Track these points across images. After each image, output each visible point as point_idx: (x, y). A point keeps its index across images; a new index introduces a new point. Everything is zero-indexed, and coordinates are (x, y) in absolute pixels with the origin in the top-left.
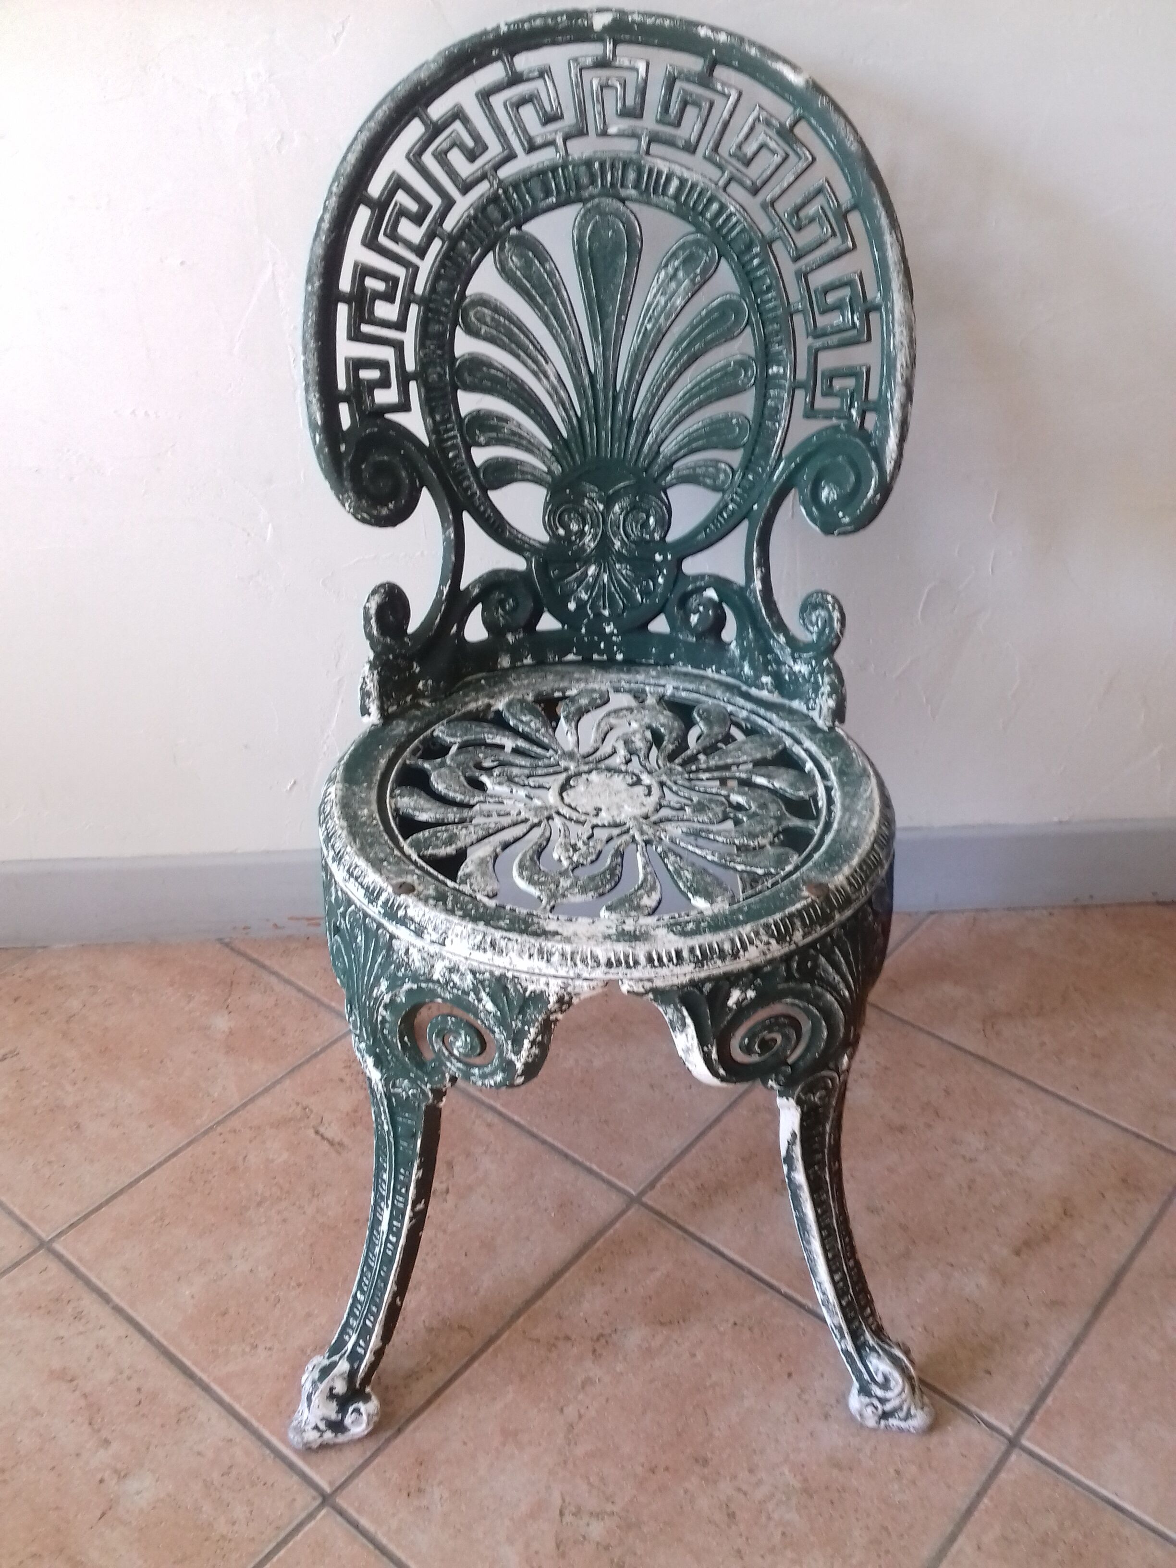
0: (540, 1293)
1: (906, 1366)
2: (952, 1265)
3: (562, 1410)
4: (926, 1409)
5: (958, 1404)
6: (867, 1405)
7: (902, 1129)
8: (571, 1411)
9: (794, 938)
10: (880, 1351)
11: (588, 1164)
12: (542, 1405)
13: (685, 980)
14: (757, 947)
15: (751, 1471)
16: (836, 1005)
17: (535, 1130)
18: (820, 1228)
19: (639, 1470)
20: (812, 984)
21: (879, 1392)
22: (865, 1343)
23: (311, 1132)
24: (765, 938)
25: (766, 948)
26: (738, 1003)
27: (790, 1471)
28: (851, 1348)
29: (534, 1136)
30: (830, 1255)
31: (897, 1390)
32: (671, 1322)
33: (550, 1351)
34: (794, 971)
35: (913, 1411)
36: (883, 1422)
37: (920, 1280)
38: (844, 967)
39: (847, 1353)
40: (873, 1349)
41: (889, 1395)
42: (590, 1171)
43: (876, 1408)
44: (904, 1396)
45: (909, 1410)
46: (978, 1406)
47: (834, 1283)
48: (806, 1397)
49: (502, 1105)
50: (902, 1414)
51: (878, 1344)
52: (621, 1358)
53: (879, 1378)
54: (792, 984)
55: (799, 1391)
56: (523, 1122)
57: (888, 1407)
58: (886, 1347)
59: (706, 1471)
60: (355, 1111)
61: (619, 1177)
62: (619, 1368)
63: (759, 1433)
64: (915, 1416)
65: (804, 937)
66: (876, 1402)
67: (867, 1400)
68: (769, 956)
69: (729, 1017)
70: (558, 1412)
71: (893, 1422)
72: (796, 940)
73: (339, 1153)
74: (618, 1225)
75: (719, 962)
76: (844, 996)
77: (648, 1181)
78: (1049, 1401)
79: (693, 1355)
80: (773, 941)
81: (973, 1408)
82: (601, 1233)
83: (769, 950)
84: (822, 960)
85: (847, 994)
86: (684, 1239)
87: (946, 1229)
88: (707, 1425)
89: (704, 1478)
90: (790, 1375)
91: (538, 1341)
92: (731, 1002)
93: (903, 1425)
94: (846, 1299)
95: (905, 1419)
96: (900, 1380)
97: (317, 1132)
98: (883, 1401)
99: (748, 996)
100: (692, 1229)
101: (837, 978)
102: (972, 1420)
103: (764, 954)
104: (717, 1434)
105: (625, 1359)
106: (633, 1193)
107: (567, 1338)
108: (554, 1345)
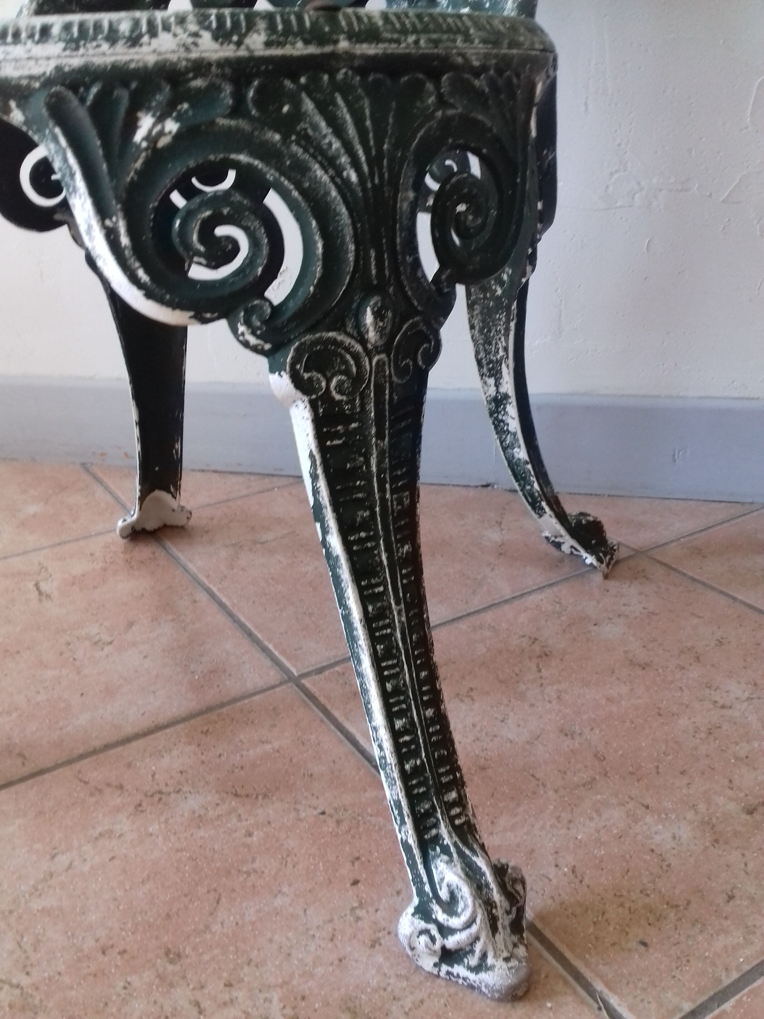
0: (127, 740)
1: (487, 885)
2: (647, 807)
3: (53, 857)
4: (514, 963)
5: (578, 977)
6: (421, 932)
7: (644, 666)
8: (63, 860)
9: (248, 41)
10: (455, 855)
11: (266, 643)
12: (38, 846)
13: (48, 68)
14: (175, 35)
15: (229, 985)
16: (334, 193)
17: (235, 611)
18: (373, 640)
19: (90, 943)
20: (285, 138)
21: (441, 916)
22: (437, 839)
23: (31, 586)
24: (193, 27)
25: (190, 40)
26: (151, 139)
27: (280, 1000)
28: (412, 841)
29: (231, 615)
30: (389, 686)
31: (465, 917)
32: (247, 796)
33: (92, 795)
34: (250, 105)
35: (490, 960)
36: (445, 968)
37: (595, 815)
38: (351, 131)
39: (407, 847)
40: (445, 850)
41: (455, 922)
42: (265, 650)
43: (433, 939)
44: (474, 929)
45: (484, 956)
46: (607, 984)
47: (395, 735)
48: (361, 913)
49: (219, 589)
50: (473, 961)
51: (455, 844)
52: (162, 819)
53: (444, 894)
54: (243, 124)
55: (355, 904)
56: (228, 603)
57: (452, 942)
58: (467, 852)
59: (170, 968)
60: (84, 576)
61: (289, 659)
62: (154, 828)
63: (271, 941)
64: (492, 968)
65: (268, 44)
66: (434, 931)
67: (423, 925)
68: (194, 55)
69: (138, 165)
70: (48, 857)
71: (458, 969)
72: (252, 47)
73: (40, 601)
74: (257, 698)
75: (105, 46)
76: (348, 178)
77: (319, 666)
78: (727, 1006)
79: (250, 835)
80: (206, 36)
81: (599, 986)
82: (234, 700)
83: (195, 44)
84: (309, 105)
85: (354, 177)
86: (322, 721)
87: (657, 767)
88: (211, 914)
89: (161, 977)
90: (355, 883)
91: (86, 783)
92: (139, 136)
93: (472, 977)
94: (412, 762)
95: (477, 969)
96: (470, 901)
97: (37, 586)
98: (445, 931)
99: (167, 129)
100: (337, 714)
101: (336, 145)
102: (591, 1001)
103: (188, 49)
104: (216, 928)
105: (166, 821)
106: (296, 674)
107: (121, 787)
108: (100, 791)
